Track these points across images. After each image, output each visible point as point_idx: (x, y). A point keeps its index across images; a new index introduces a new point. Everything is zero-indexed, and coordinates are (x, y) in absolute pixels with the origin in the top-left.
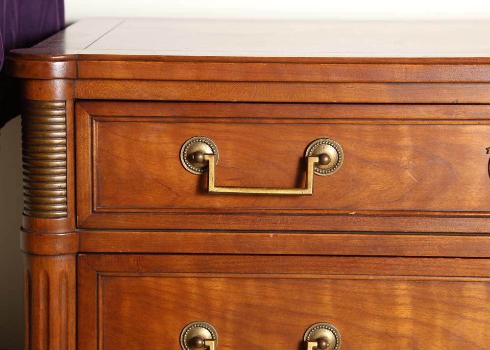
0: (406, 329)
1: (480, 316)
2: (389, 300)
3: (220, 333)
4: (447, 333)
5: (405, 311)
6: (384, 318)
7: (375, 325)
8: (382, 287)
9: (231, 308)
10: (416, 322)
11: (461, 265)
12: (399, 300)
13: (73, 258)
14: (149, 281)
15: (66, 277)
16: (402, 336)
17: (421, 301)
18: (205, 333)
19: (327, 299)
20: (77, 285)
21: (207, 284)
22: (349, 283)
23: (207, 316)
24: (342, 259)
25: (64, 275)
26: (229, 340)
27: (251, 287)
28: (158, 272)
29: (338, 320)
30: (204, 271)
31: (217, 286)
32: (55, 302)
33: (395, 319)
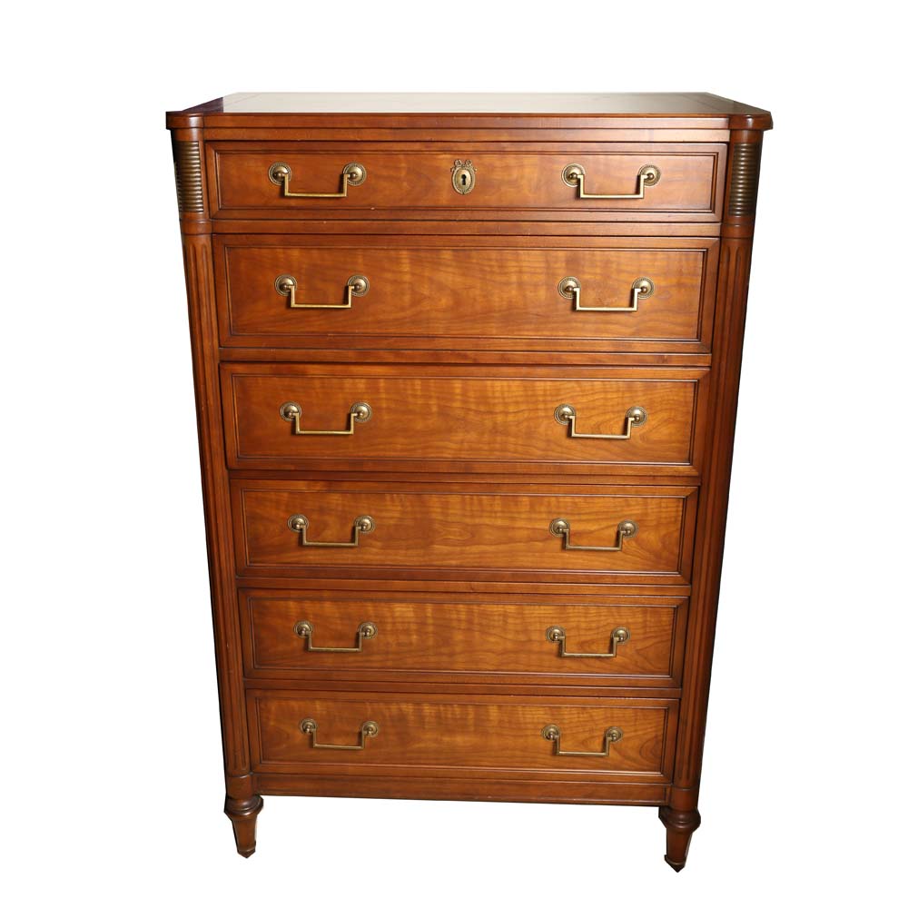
0: (407, 278)
1: (450, 269)
2: (397, 261)
3: (299, 281)
4: (431, 280)
5: (406, 267)
6: (394, 272)
7: (389, 276)
8: (392, 253)
9: (304, 266)
10: (413, 274)
11: (438, 241)
12: (404, 261)
13: (208, 237)
14: (255, 251)
15: (206, 247)
16: (405, 283)
17: (415, 262)
18: (290, 282)
19: (360, 260)
20: (213, 253)
21: (289, 251)
22: (373, 251)
23: (290, 273)
24: (368, 237)
25: (204, 246)
26: (303, 286)
27: (315, 253)
28: (260, 245)
29: (367, 274)
30: (287, 245)
31: (295, 253)
32: (200, 262)
33: (401, 272)
